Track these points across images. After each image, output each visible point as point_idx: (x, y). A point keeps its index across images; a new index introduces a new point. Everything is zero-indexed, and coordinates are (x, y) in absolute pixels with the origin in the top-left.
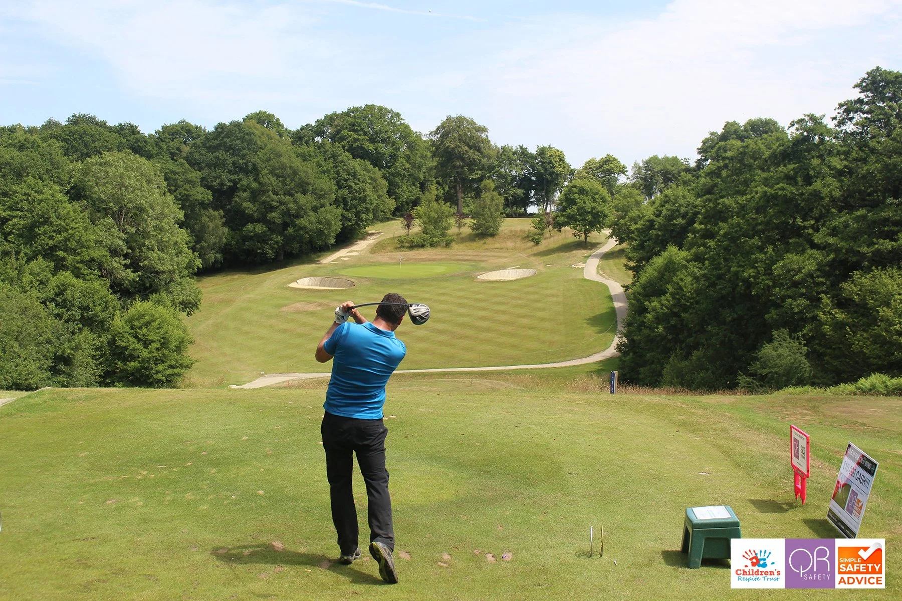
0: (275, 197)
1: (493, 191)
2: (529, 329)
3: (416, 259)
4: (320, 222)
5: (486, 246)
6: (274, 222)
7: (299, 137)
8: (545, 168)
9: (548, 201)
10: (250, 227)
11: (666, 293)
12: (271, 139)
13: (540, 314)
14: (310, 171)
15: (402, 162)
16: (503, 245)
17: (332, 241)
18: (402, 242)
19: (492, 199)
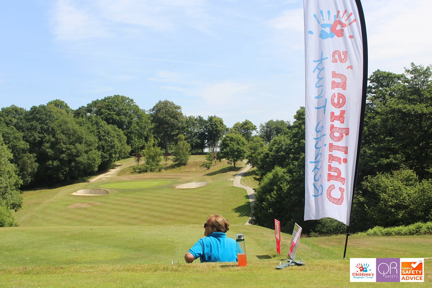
0: (64, 146)
1: (184, 140)
2: (203, 214)
3: (143, 178)
4: (89, 159)
5: (181, 171)
6: (64, 160)
7: (78, 113)
8: (212, 128)
9: (214, 145)
10: (50, 162)
11: (274, 190)
12: (62, 114)
13: (209, 206)
14: (84, 131)
15: (134, 126)
16: (190, 170)
17: (96, 169)
18: (135, 169)
19: (184, 145)
